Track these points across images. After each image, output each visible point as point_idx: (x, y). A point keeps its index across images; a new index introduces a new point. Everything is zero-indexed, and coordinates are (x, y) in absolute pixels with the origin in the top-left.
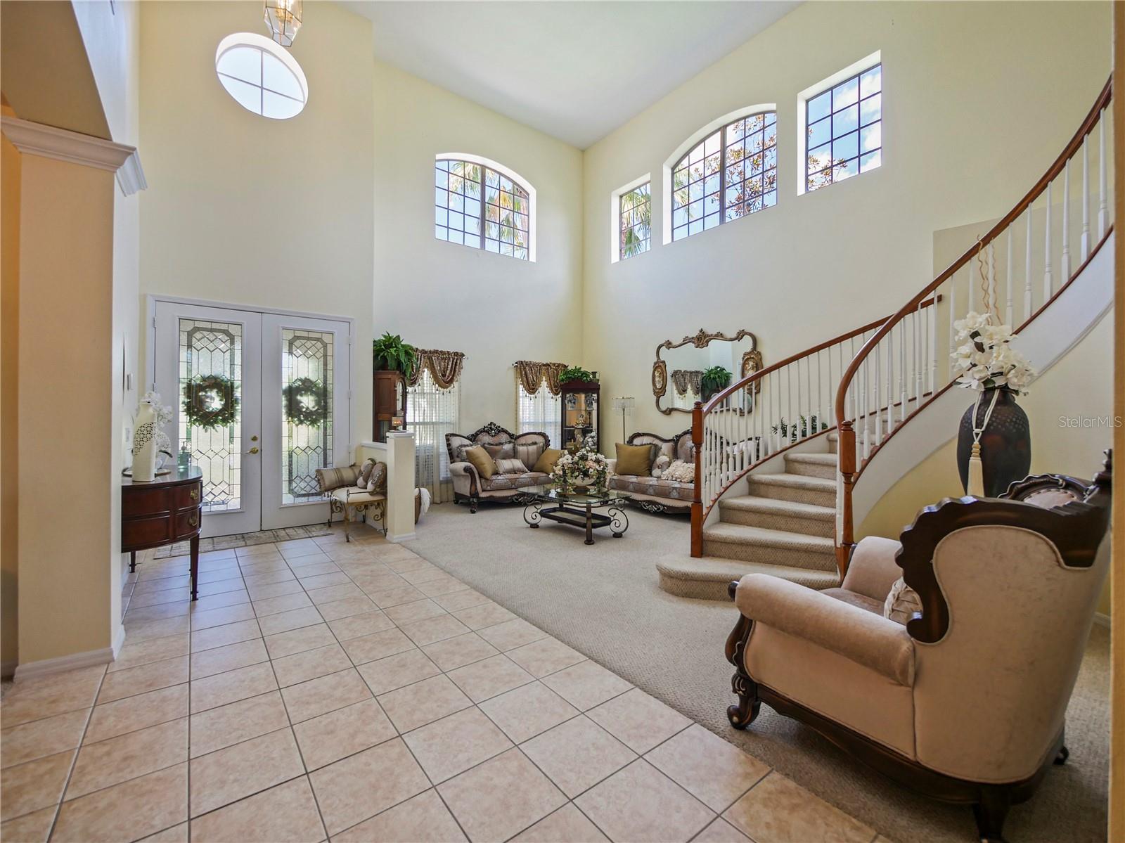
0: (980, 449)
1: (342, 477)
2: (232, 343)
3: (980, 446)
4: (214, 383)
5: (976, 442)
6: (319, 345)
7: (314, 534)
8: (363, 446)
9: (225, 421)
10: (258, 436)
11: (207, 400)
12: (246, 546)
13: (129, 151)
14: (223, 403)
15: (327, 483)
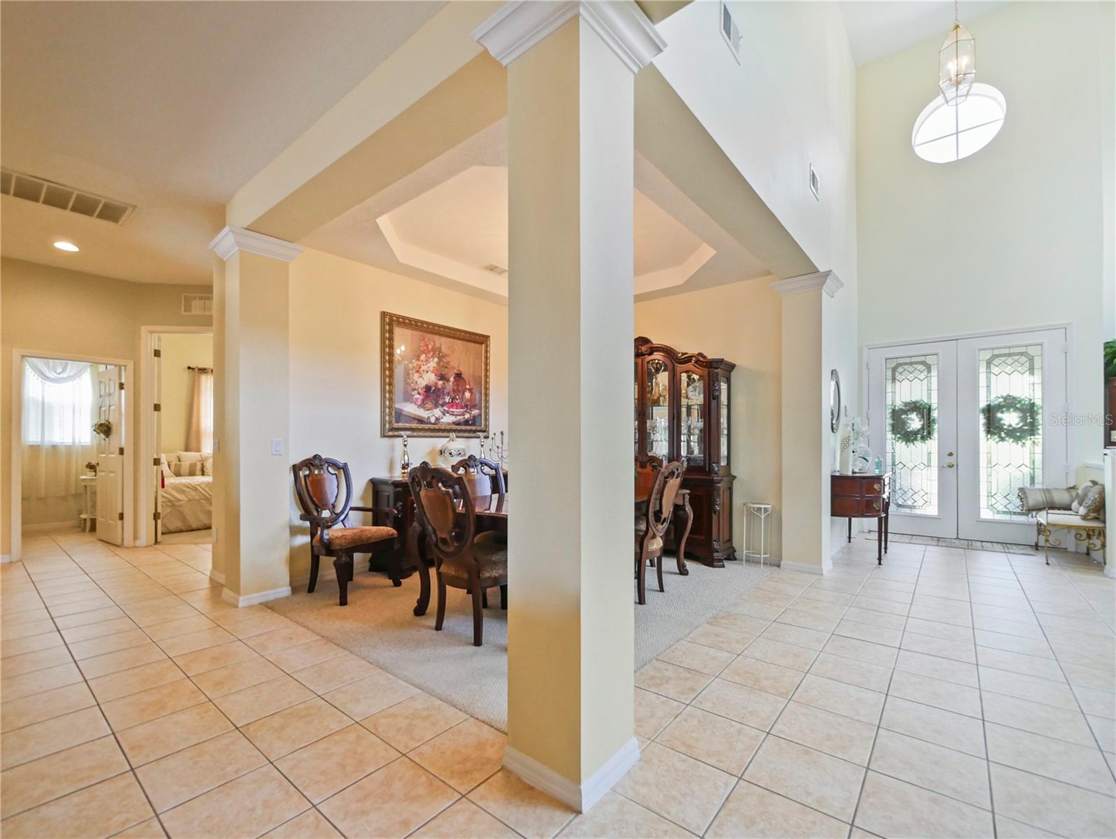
2: (929, 371)
4: (915, 407)
9: (923, 438)
10: (954, 452)
11: (909, 421)
12: (937, 545)
14: (922, 423)
15: (1031, 502)
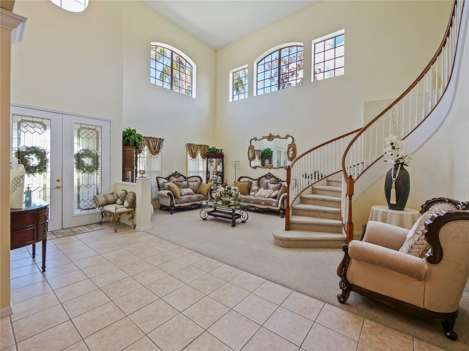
0: (395, 186)
1: (108, 199)
2: (45, 129)
3: (395, 185)
4: (35, 151)
5: (394, 183)
6: (94, 132)
7: (94, 229)
8: (117, 184)
9: (41, 171)
10: (60, 179)
11: (29, 160)
12: (58, 238)
13: (23, 20)
14: (39, 161)
15: (100, 203)
